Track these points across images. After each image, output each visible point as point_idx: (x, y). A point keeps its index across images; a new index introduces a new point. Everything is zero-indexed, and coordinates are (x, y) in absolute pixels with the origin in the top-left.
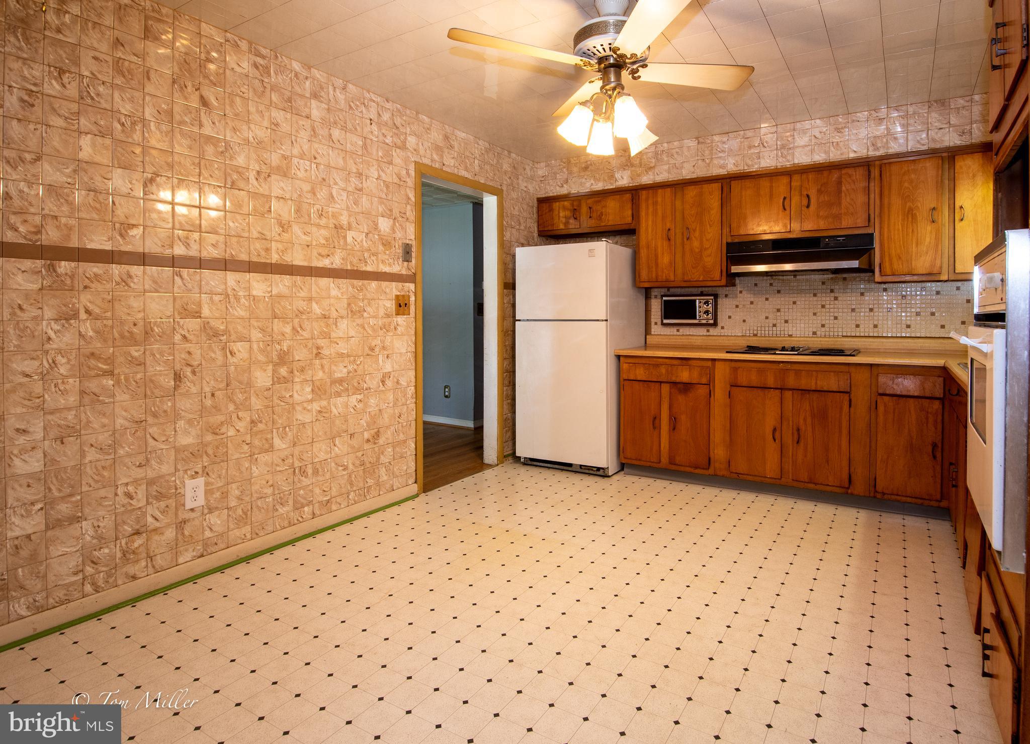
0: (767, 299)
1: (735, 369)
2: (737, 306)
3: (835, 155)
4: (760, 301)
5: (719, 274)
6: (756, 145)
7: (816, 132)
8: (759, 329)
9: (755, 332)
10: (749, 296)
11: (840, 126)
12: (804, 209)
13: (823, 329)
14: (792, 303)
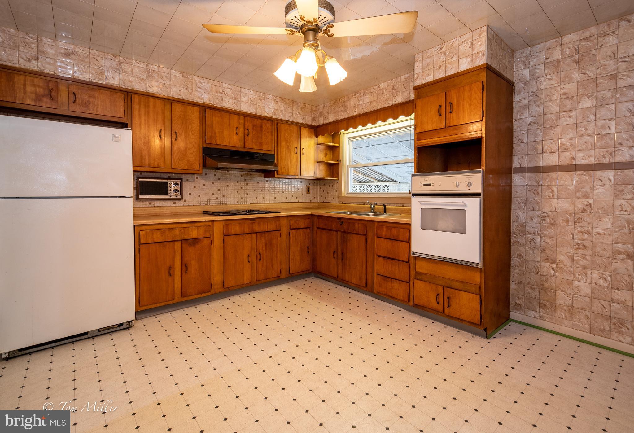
0: (213, 183)
1: (227, 226)
2: (195, 187)
3: (259, 112)
4: (209, 184)
5: (199, 166)
6: (221, 92)
7: (251, 96)
8: (208, 201)
9: (206, 203)
10: (202, 181)
11: (261, 98)
12: (246, 136)
13: (242, 200)
14: (226, 186)
